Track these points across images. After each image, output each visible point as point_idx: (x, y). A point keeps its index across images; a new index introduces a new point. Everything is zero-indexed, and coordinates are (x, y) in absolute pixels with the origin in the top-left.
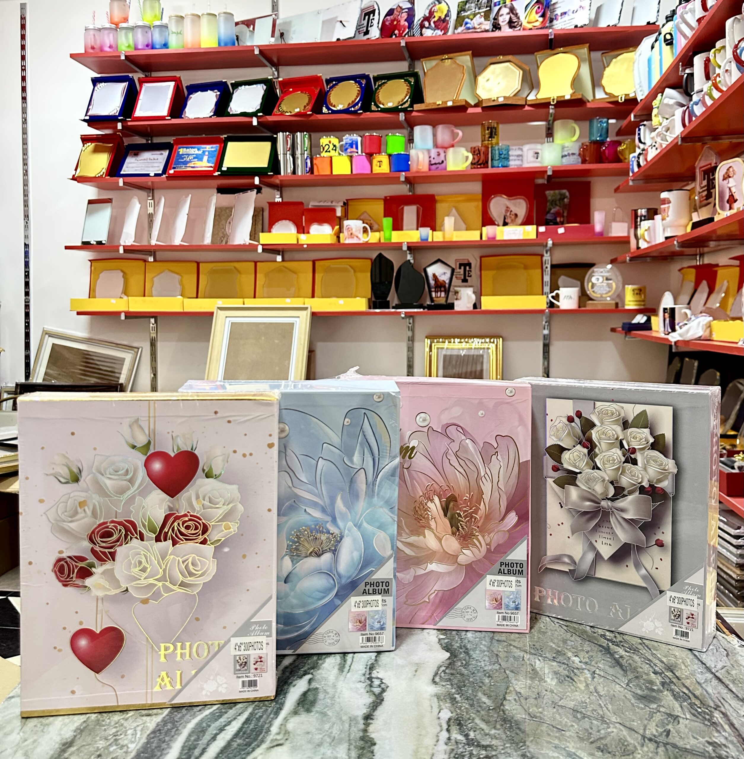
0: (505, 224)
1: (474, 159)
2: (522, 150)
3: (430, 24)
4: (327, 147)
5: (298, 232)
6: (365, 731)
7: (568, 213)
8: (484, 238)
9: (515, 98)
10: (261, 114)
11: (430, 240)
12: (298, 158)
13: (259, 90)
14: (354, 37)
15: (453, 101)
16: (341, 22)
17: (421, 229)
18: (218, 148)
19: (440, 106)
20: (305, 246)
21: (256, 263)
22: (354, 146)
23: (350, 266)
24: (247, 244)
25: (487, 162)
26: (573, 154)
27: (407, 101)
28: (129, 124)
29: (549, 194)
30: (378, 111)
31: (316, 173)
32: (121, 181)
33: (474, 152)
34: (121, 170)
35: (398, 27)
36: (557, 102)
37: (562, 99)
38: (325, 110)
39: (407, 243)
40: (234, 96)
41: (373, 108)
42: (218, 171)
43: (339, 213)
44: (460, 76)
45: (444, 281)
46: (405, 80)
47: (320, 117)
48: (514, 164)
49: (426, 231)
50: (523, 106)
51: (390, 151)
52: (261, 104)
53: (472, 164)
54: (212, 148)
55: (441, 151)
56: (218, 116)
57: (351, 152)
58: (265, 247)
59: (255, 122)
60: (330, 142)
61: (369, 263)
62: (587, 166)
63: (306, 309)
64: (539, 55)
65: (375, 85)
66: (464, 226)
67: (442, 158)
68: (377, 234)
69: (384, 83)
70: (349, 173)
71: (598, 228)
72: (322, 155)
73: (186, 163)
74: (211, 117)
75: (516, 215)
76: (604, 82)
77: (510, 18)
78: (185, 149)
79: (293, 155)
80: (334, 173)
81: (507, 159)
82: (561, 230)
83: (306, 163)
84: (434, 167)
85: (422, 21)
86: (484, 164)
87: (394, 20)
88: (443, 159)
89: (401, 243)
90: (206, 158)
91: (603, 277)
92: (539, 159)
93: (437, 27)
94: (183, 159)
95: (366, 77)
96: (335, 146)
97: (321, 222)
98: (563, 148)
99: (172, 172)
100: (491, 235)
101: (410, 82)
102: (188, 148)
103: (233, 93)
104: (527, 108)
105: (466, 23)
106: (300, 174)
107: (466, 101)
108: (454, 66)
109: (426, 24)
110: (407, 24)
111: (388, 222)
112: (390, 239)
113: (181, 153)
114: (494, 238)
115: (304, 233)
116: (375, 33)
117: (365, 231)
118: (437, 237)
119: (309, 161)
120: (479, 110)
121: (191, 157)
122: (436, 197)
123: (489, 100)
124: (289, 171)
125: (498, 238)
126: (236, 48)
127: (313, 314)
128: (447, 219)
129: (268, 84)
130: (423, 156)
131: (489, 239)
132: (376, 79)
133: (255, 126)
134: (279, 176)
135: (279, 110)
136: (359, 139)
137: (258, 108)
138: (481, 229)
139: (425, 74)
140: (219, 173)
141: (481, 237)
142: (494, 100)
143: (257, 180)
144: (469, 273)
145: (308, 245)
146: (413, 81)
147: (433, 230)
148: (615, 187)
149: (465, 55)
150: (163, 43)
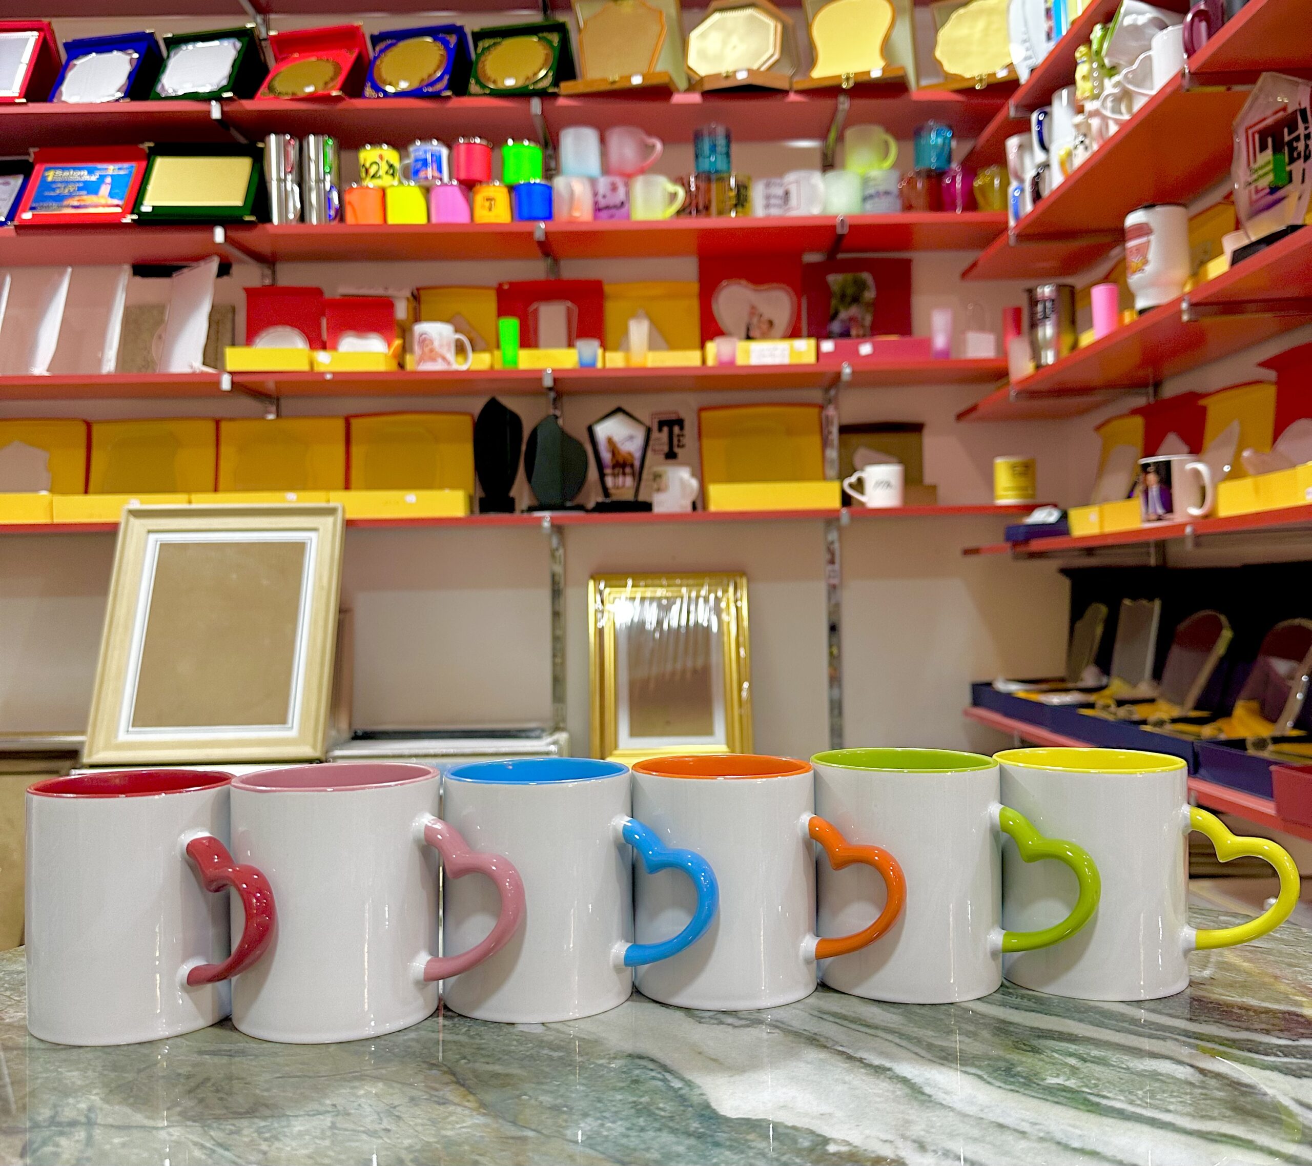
0: (749, 338)
1: (687, 198)
4: (375, 168)
5: (312, 348)
7: (873, 318)
8: (711, 362)
9: (769, 74)
10: (230, 95)
11: (599, 365)
12: (311, 188)
13: (227, 51)
15: (644, 76)
17: (579, 343)
18: (134, 170)
19: (616, 87)
20: (329, 377)
21: (218, 422)
22: (434, 166)
23: (427, 430)
24: (198, 371)
26: (887, 193)
27: (546, 76)
29: (835, 280)
30: (485, 94)
31: (350, 218)
36: (855, 83)
37: (865, 78)
38: (369, 91)
39: (553, 371)
40: (171, 64)
41: (474, 88)
42: (132, 213)
43: (401, 311)
44: (655, 29)
45: (630, 454)
46: (541, 39)
47: (358, 103)
49: (589, 349)
50: (785, 93)
51: (510, 178)
52: (230, 76)
53: (683, 209)
54: (120, 169)
55: (619, 182)
56: (133, 99)
57: (426, 179)
58: (238, 379)
59: (215, 110)
60: (381, 157)
61: (468, 424)
62: (913, 217)
63: (331, 511)
65: (476, 46)
66: (665, 345)
67: (621, 194)
68: (487, 355)
69: (495, 44)
70: (424, 221)
71: (940, 342)
72: (364, 184)
73: (60, 199)
74: (117, 100)
75: (771, 323)
76: (940, 53)
78: (59, 172)
80: (390, 221)
82: (866, 349)
83: (329, 201)
84: (604, 214)
88: (623, 197)
89: (540, 371)
90: (105, 190)
94: (54, 190)
95: (458, 31)
96: (391, 166)
97: (363, 329)
98: (866, 181)
99: (27, 216)
100: (726, 357)
101: (550, 43)
102: (68, 169)
103: (168, 57)
104: (793, 97)
106: (314, 221)
107: (671, 78)
108: (641, 10)
111: (510, 327)
112: (516, 364)
113: (50, 179)
114: (732, 363)
115: (324, 349)
117: (460, 349)
118: (615, 360)
119: (335, 196)
120: (696, 98)
121: (71, 188)
122: (605, 287)
123: (717, 76)
124: (291, 216)
125: (739, 362)
127: (350, 524)
128: (632, 325)
129: (246, 39)
130: (581, 190)
131: (721, 364)
132: (479, 36)
133: (217, 120)
134: (268, 226)
135: (271, 89)
136: (444, 152)
137: (224, 83)
138: (702, 347)
139: (579, 30)
140: (135, 217)
141: (704, 361)
142: (727, 77)
143: (219, 234)
144: (679, 441)
145: (334, 374)
146: (555, 38)
147: (604, 346)
148: (964, 266)
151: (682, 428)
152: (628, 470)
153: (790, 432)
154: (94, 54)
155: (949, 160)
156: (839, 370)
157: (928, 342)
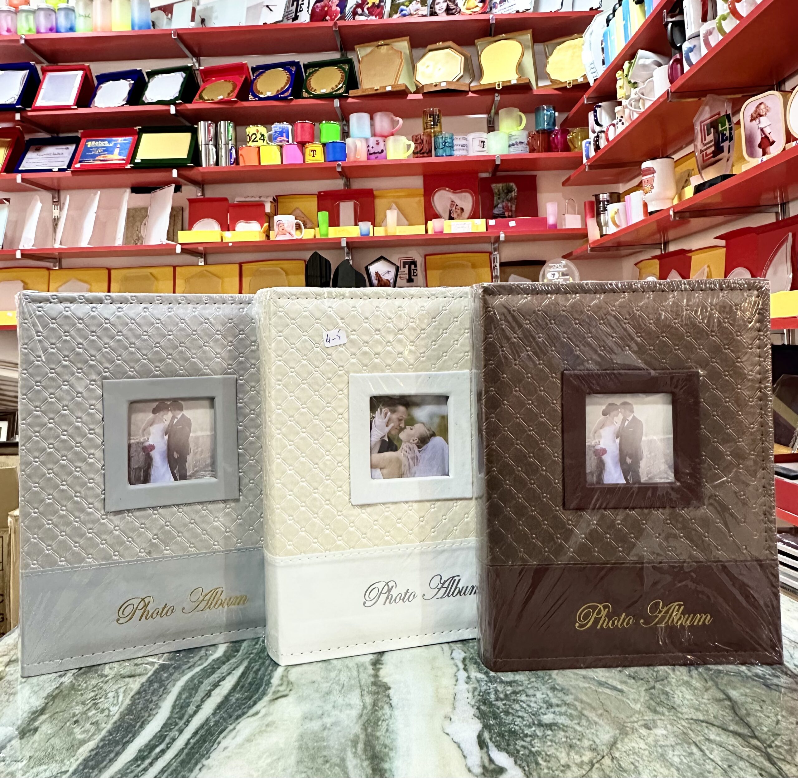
0: (451, 218)
1: (416, 148)
2: (466, 139)
3: (363, 11)
4: (254, 136)
5: (222, 230)
6: (376, 676)
7: (516, 208)
8: (430, 232)
9: (457, 83)
10: (180, 101)
11: (371, 235)
12: (221, 149)
13: (178, 78)
14: (282, 21)
15: (392, 86)
16: (267, 6)
17: (360, 223)
18: (131, 140)
19: (378, 92)
20: (230, 244)
21: (175, 267)
22: (284, 135)
23: (282, 269)
24: (164, 243)
25: (430, 151)
26: (521, 143)
27: (342, 87)
28: (30, 114)
29: (497, 187)
30: (310, 98)
31: (241, 164)
32: (19, 178)
33: (416, 140)
34: (19, 166)
35: (329, 13)
36: (503, 87)
37: (508, 84)
38: (251, 97)
39: (347, 238)
40: (150, 85)
41: (305, 94)
42: (131, 163)
43: (268, 208)
44: (398, 61)
45: (388, 281)
46: (339, 67)
47: (245, 104)
48: (459, 153)
49: (365, 226)
50: (467, 92)
51: (324, 140)
52: (180, 91)
53: (414, 153)
54: (125, 140)
55: (380, 140)
56: (131, 105)
57: (281, 141)
58: (185, 247)
59: (173, 109)
60: (258, 131)
61: (302, 265)
62: (535, 155)
64: (479, 42)
65: (306, 73)
66: (406, 222)
67: (381, 147)
68: (312, 231)
69: (316, 71)
70: (279, 163)
71: (551, 220)
72: (249, 145)
73: (94, 156)
74: (123, 105)
75: (462, 209)
76: (549, 69)
77: (448, 5)
78: (94, 143)
79: (216, 145)
80: (262, 164)
81: (452, 147)
82: (512, 224)
83: (231, 154)
84: (373, 156)
85: (355, 9)
86: (427, 153)
87: (325, 6)
88: (383, 148)
89: (340, 238)
90: (117, 151)
91: (558, 272)
92: (485, 149)
93: (371, 14)
94: (91, 152)
95: (297, 64)
96: (263, 135)
97: (248, 219)
98: (510, 136)
99: (78, 166)
100: (438, 230)
101: (344, 69)
102: (98, 140)
103: (149, 82)
104: (470, 94)
105: (402, 11)
106: (224, 165)
107: (406, 86)
108: (390, 52)
109: (359, 11)
110: (338, 9)
111: (324, 216)
112: (327, 235)
113: (89, 146)
114: (442, 232)
115: (229, 230)
116: (305, 17)
117: (298, 227)
118: (380, 232)
119: (234, 151)
120: (420, 96)
121: (100, 150)
122: (375, 193)
123: (430, 85)
124: (212, 163)
125: (445, 232)
126: (151, 31)
128: (389, 213)
129: (188, 72)
130: (361, 145)
131: (436, 233)
132: (307, 66)
133: (173, 114)
134: (200, 168)
135: (201, 97)
136: (290, 127)
137: (177, 95)
138: (426, 224)
139: (359, 62)
140: (132, 165)
141: (427, 231)
142: (436, 86)
143: (175, 173)
144: (414, 273)
145: (233, 243)
146: (347, 67)
147: (374, 225)
148: (564, 179)
149: (403, 41)
150: (69, 26)
151: (416, 266)
153: (474, 266)
154: (111, 82)
155: (554, 124)
156: (497, 235)
157: (545, 220)
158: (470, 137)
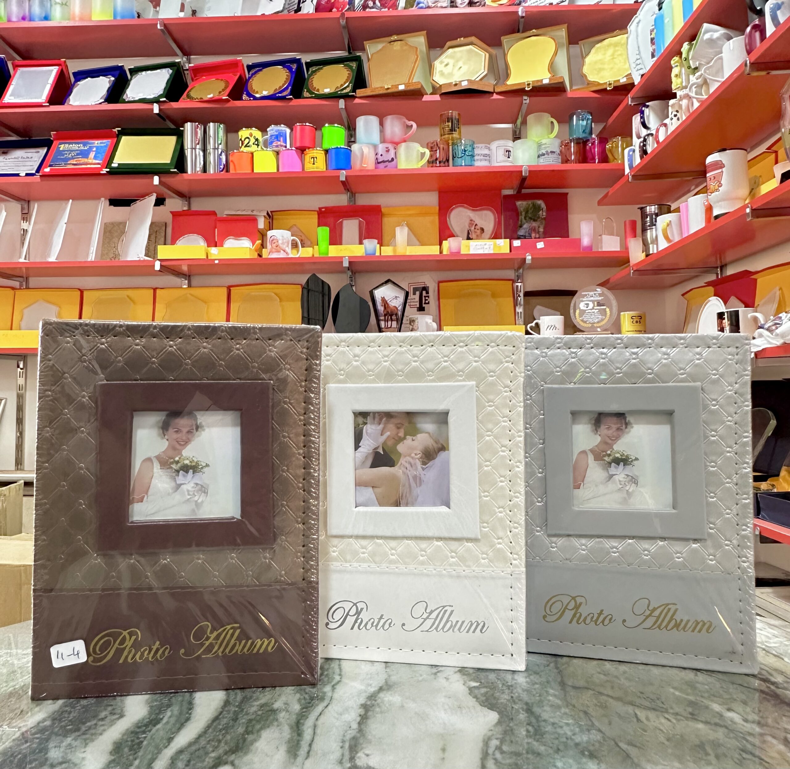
0: (469, 238)
1: (431, 156)
2: (489, 149)
3: (374, 3)
4: (247, 140)
5: (209, 246)
7: (545, 228)
8: (445, 252)
9: (481, 83)
10: (164, 99)
11: (378, 254)
12: (210, 153)
13: (165, 75)
14: (282, 11)
15: (406, 84)
17: (366, 241)
18: (109, 143)
19: (389, 91)
20: (217, 262)
21: (155, 290)
22: (282, 139)
23: (276, 294)
24: (142, 259)
25: (448, 161)
26: (552, 152)
27: (348, 86)
29: (521, 205)
30: (312, 97)
31: (232, 171)
33: (432, 148)
35: (336, 5)
36: (533, 87)
37: (539, 84)
38: (245, 97)
39: (349, 257)
40: (132, 83)
41: (306, 94)
42: (106, 168)
43: (261, 224)
44: (413, 58)
45: (395, 307)
46: (345, 65)
47: (238, 103)
48: (480, 164)
49: (371, 245)
50: (491, 93)
51: (326, 146)
52: (165, 89)
53: (429, 162)
54: (101, 143)
55: (391, 147)
56: (109, 103)
57: (277, 146)
58: (164, 263)
59: (156, 109)
60: (251, 135)
61: (299, 290)
62: (568, 166)
64: (506, 40)
65: (308, 71)
66: (418, 243)
67: (392, 154)
68: (310, 250)
69: (319, 69)
70: (275, 171)
71: (586, 241)
72: (241, 150)
73: (66, 160)
74: (100, 103)
75: (482, 230)
76: (586, 70)
78: (67, 145)
79: (204, 150)
80: (255, 171)
81: (473, 156)
82: (540, 245)
83: (220, 159)
84: (382, 166)
85: (366, 1)
86: (444, 163)
88: (393, 156)
89: (342, 257)
91: (593, 302)
92: (511, 159)
93: (383, 6)
94: (63, 155)
95: (298, 61)
96: (257, 140)
97: (238, 235)
98: (540, 146)
99: (47, 170)
100: (454, 250)
101: (351, 68)
102: (72, 143)
103: (131, 79)
104: (495, 96)
105: (419, 4)
106: (212, 172)
107: (422, 86)
108: (405, 48)
109: (370, 3)
110: (347, 0)
111: (324, 233)
112: (328, 254)
114: (459, 253)
115: (216, 246)
116: (308, 8)
117: (295, 245)
118: (387, 251)
119: (223, 157)
120: (437, 98)
121: (73, 154)
122: (383, 210)
123: (450, 84)
124: (198, 169)
125: (463, 252)
126: (136, 21)
128: (398, 230)
129: (175, 68)
130: (368, 151)
131: (452, 254)
132: (309, 65)
133: (156, 114)
134: (184, 174)
135: (188, 96)
136: (288, 131)
137: (162, 93)
138: (441, 244)
139: (369, 60)
140: (108, 170)
141: (441, 252)
142: (456, 85)
143: (156, 180)
144: (426, 300)
145: (220, 260)
146: (354, 65)
147: (381, 244)
148: (600, 197)
149: (419, 35)
150: (43, 15)
151: (427, 293)
152: (394, 317)
153: (494, 295)
154: (89, 79)
155: (591, 133)
156: (524, 257)
157: (579, 241)
158: (494, 145)
